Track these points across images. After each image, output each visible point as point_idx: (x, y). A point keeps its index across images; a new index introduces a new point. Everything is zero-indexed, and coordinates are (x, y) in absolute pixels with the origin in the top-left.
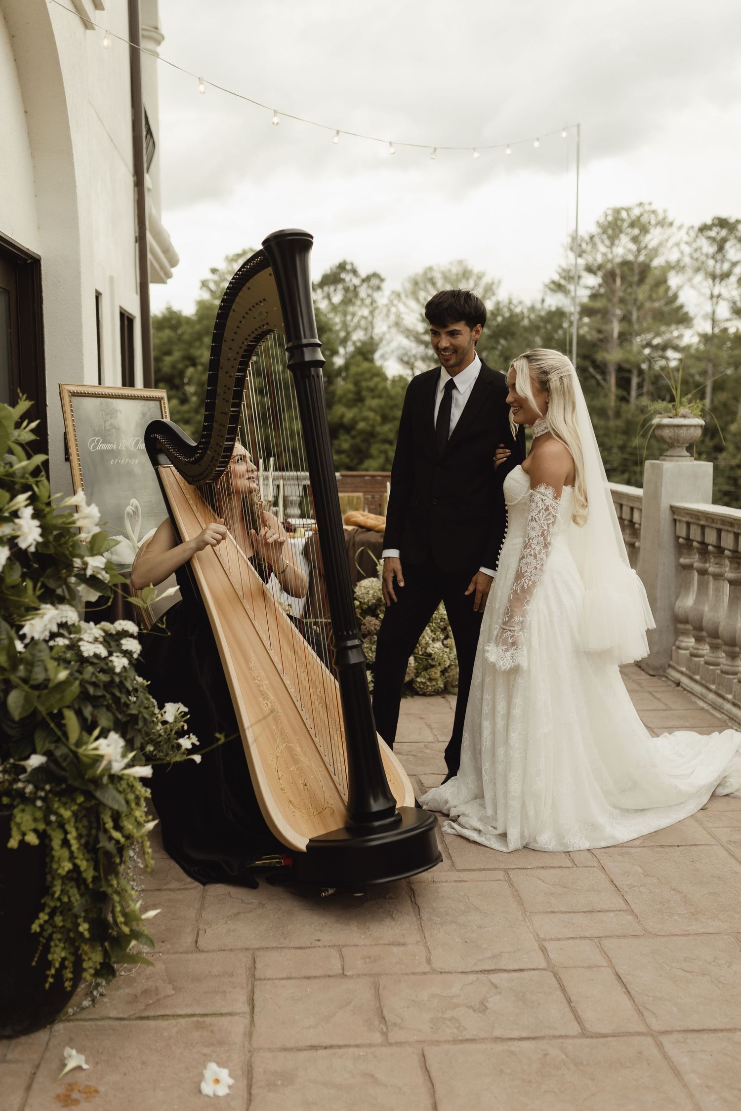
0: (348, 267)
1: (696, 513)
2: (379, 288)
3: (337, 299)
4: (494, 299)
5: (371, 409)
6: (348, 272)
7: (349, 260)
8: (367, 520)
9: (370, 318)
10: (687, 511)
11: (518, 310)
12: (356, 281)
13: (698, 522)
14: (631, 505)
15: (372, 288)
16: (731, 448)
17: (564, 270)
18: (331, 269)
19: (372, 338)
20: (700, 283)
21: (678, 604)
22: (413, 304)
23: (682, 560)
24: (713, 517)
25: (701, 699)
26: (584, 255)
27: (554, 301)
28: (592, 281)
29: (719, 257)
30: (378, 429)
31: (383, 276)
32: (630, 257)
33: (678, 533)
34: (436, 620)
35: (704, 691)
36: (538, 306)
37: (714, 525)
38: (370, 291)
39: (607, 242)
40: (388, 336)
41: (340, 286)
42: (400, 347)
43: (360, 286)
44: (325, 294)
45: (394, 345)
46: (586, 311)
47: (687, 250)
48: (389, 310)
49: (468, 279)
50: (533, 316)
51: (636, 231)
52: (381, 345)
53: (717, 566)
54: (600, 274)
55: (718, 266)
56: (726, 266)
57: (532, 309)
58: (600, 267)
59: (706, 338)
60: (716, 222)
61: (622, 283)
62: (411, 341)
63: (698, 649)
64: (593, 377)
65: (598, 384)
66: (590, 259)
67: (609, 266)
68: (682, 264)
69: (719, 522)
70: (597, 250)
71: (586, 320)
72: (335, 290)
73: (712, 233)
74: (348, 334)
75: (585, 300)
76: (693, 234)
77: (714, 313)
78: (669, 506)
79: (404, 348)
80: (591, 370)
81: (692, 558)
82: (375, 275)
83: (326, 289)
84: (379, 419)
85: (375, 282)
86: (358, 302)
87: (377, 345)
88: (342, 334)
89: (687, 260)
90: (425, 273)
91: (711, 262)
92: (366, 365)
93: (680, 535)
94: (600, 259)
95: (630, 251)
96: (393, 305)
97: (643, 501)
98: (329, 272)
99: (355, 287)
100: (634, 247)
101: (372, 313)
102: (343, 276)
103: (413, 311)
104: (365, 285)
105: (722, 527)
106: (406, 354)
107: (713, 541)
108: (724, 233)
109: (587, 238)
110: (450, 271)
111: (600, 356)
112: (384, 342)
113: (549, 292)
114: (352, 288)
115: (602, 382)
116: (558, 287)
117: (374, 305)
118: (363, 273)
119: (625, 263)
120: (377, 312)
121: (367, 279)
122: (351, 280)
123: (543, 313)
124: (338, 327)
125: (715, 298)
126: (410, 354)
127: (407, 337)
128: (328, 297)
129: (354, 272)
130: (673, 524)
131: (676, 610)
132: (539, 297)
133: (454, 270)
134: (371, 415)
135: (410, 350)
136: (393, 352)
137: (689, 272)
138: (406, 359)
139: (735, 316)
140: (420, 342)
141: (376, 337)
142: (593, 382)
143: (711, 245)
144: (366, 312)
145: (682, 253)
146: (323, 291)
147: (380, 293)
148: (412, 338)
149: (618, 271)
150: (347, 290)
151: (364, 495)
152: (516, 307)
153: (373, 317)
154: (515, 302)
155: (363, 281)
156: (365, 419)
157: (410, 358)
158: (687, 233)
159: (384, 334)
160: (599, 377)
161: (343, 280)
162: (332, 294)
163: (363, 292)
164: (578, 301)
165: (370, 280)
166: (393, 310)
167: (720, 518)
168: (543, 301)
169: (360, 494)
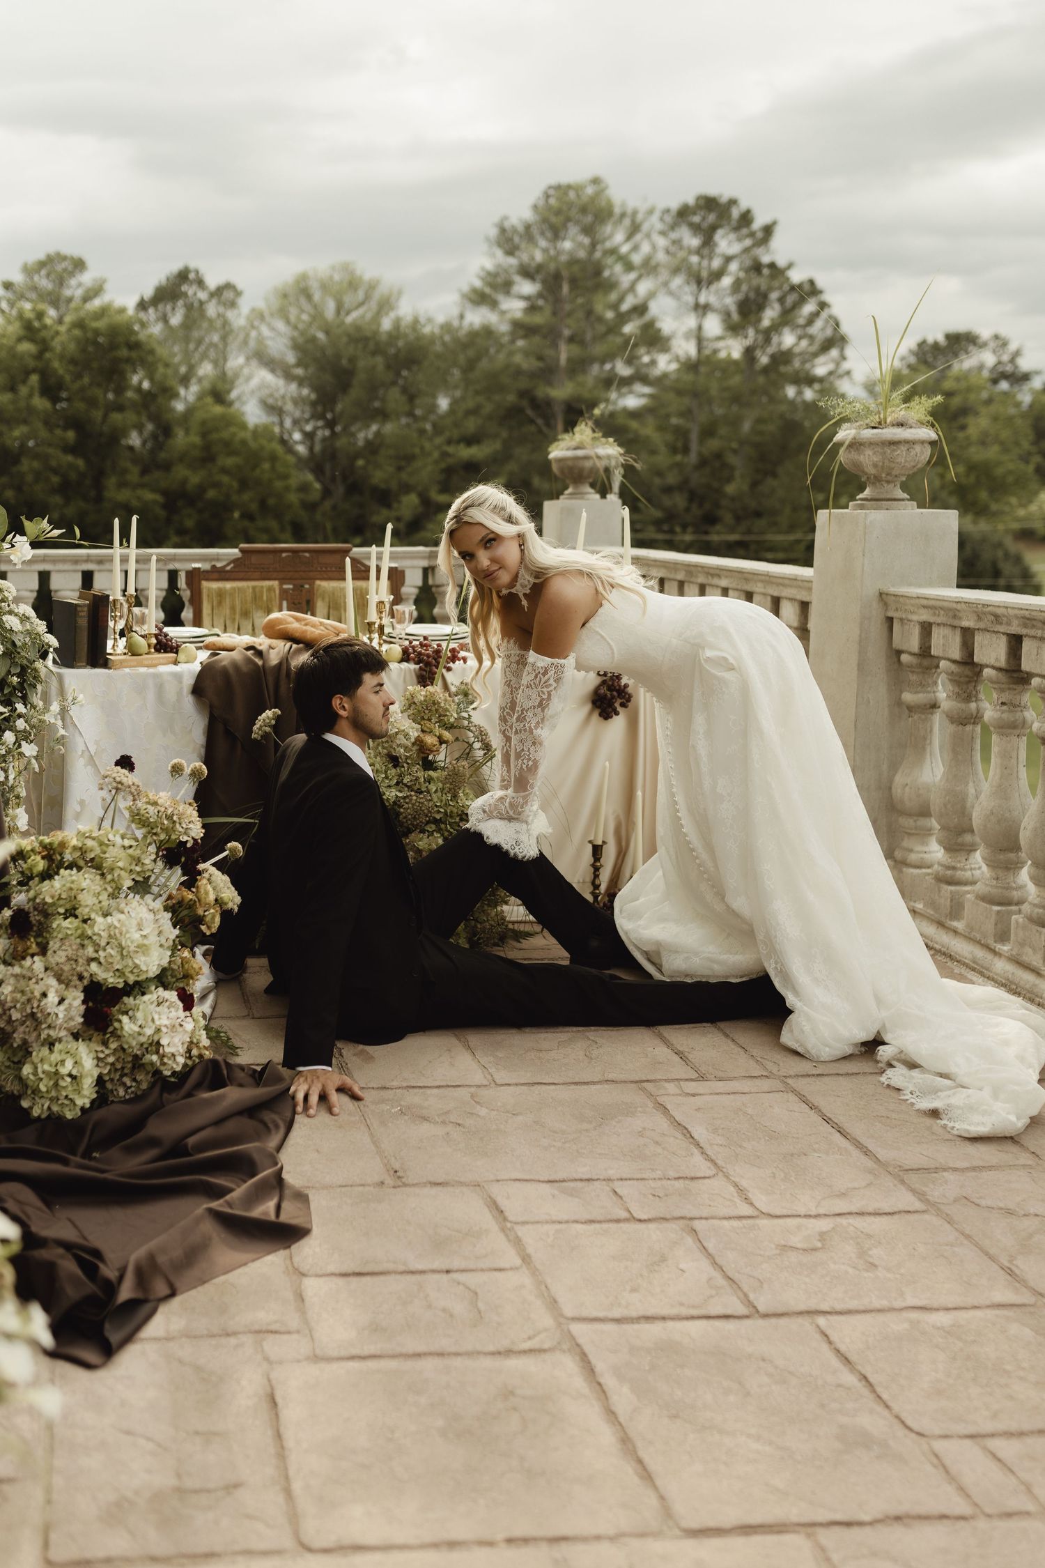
0: (192, 276)
1: (954, 605)
2: (233, 304)
3: (176, 320)
4: (392, 315)
5: (224, 471)
6: (191, 283)
7: (192, 265)
8: (304, 628)
9: (221, 346)
10: (925, 602)
11: (427, 330)
12: (202, 295)
13: (956, 623)
14: (776, 594)
15: (225, 304)
16: (728, 518)
17: (489, 273)
18: (168, 279)
19: (224, 373)
20: (680, 287)
21: (899, 779)
22: (280, 325)
23: (908, 697)
24: (999, 611)
25: (973, 969)
26: (517, 253)
27: (477, 318)
28: (528, 288)
29: (706, 251)
30: (235, 498)
31: (240, 286)
32: (582, 254)
33: (897, 643)
34: (451, 817)
35: (980, 953)
36: (456, 323)
37: (1002, 629)
38: (221, 309)
39: (549, 234)
40: (246, 371)
41: (180, 303)
42: (263, 385)
43: (207, 302)
44: (159, 314)
45: (254, 382)
46: (521, 328)
47: (662, 242)
48: (247, 335)
49: (356, 290)
50: (447, 338)
51: (589, 219)
52: (237, 383)
53: (1005, 708)
54: (539, 277)
55: (705, 263)
56: (716, 263)
57: (447, 327)
58: (540, 268)
59: (691, 366)
60: (702, 202)
61: (571, 289)
62: (278, 376)
63: (954, 868)
64: (532, 421)
65: (540, 431)
66: (525, 257)
67: (552, 266)
68: (653, 263)
69: (1015, 622)
70: (536, 245)
71: (520, 343)
72: (173, 309)
73: (696, 219)
74: (192, 369)
75: (519, 315)
76: (668, 219)
77: (700, 328)
78: (877, 593)
79: (268, 387)
80: (529, 412)
81: (929, 692)
82: (228, 286)
83: (160, 307)
84: (235, 484)
85: (228, 295)
86: (205, 325)
87: (232, 383)
88: (183, 369)
89: (661, 257)
90: (297, 282)
91: (694, 259)
92: (218, 409)
93: (904, 648)
94: (539, 257)
95: (580, 245)
96: (253, 327)
97: (815, 586)
98: (164, 282)
99: (201, 303)
100: (586, 241)
101: (224, 338)
102: (184, 288)
103: (279, 334)
104: (214, 301)
105: (1023, 631)
106: (271, 395)
107: (997, 660)
108: (712, 218)
109: (521, 229)
110: (331, 278)
111: (543, 391)
112: (241, 380)
113: (469, 305)
114: (196, 305)
115: (545, 429)
116: (480, 298)
117: (227, 328)
118: (212, 282)
119: (573, 262)
120: (231, 338)
121: (218, 292)
122: (195, 294)
123: (462, 333)
124: (177, 359)
125: (702, 309)
126: (277, 395)
127: (273, 371)
128: (165, 319)
129: (200, 283)
130: (886, 626)
131: (897, 791)
132: (455, 312)
133: (337, 277)
134: (225, 479)
135: (277, 390)
136: (253, 392)
137: (664, 275)
138: (270, 401)
139: (729, 333)
140: (288, 376)
141: (230, 373)
142: (533, 428)
143: (695, 235)
144: (216, 338)
145: (654, 247)
146: (156, 310)
147: (235, 312)
148: (279, 372)
149: (565, 273)
150: (189, 307)
151: (281, 584)
152: (424, 326)
153: (226, 345)
154: (422, 320)
155: (212, 295)
156: (217, 485)
157: (277, 400)
158: (661, 219)
159: (242, 367)
160: (540, 421)
161: (185, 294)
162: (169, 315)
163: (212, 310)
164: (509, 316)
165: (221, 294)
166: (253, 334)
167: (1016, 612)
168: (462, 317)
169: (275, 583)
